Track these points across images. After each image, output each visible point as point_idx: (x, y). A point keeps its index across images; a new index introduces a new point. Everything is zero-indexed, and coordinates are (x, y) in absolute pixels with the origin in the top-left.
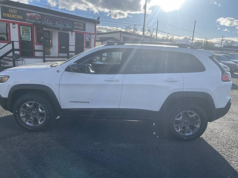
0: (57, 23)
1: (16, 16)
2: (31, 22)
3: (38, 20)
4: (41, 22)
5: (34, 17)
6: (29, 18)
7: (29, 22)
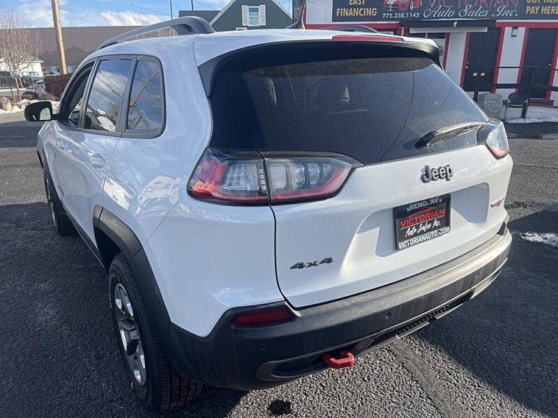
0: (466, 10)
1: (362, 12)
2: (397, 19)
3: (414, 11)
4: (421, 16)
5: (403, 5)
6: (390, 10)
7: (393, 19)
